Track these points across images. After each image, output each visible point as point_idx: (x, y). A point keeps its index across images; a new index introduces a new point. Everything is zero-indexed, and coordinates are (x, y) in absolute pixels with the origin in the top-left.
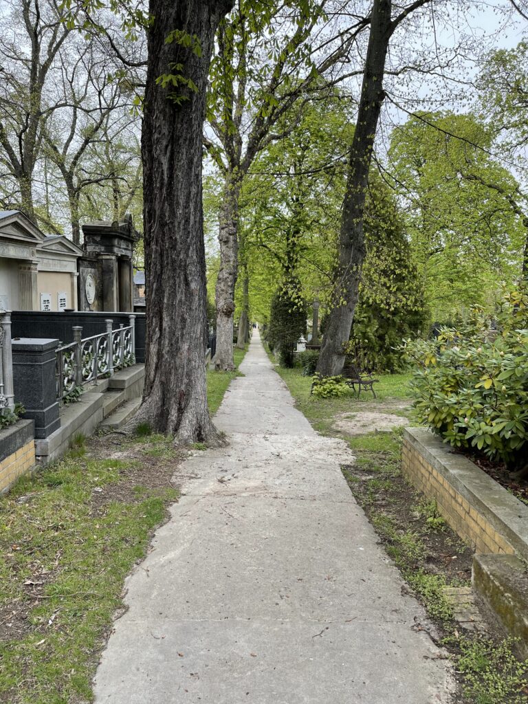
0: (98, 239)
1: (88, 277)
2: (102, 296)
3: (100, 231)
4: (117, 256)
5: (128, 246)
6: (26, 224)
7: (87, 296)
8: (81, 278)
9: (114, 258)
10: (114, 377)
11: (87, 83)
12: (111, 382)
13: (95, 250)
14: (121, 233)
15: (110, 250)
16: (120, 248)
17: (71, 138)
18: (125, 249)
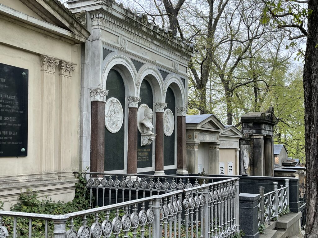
0: (251, 125)
1: (245, 151)
2: (254, 164)
3: (253, 120)
4: (264, 136)
5: (270, 129)
6: (215, 121)
7: (244, 163)
8: (241, 152)
9: (262, 137)
10: (280, 220)
11: (240, 22)
12: (277, 224)
13: (249, 133)
14: (267, 120)
15: (259, 132)
16: (265, 130)
17: (228, 58)
18: (269, 131)
